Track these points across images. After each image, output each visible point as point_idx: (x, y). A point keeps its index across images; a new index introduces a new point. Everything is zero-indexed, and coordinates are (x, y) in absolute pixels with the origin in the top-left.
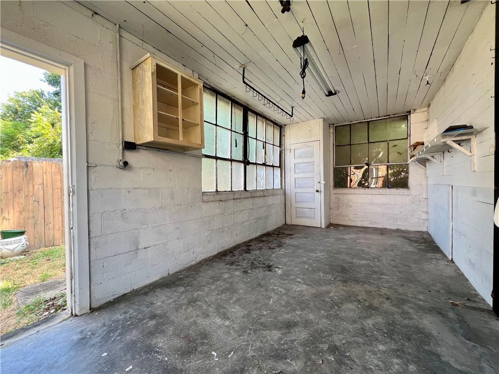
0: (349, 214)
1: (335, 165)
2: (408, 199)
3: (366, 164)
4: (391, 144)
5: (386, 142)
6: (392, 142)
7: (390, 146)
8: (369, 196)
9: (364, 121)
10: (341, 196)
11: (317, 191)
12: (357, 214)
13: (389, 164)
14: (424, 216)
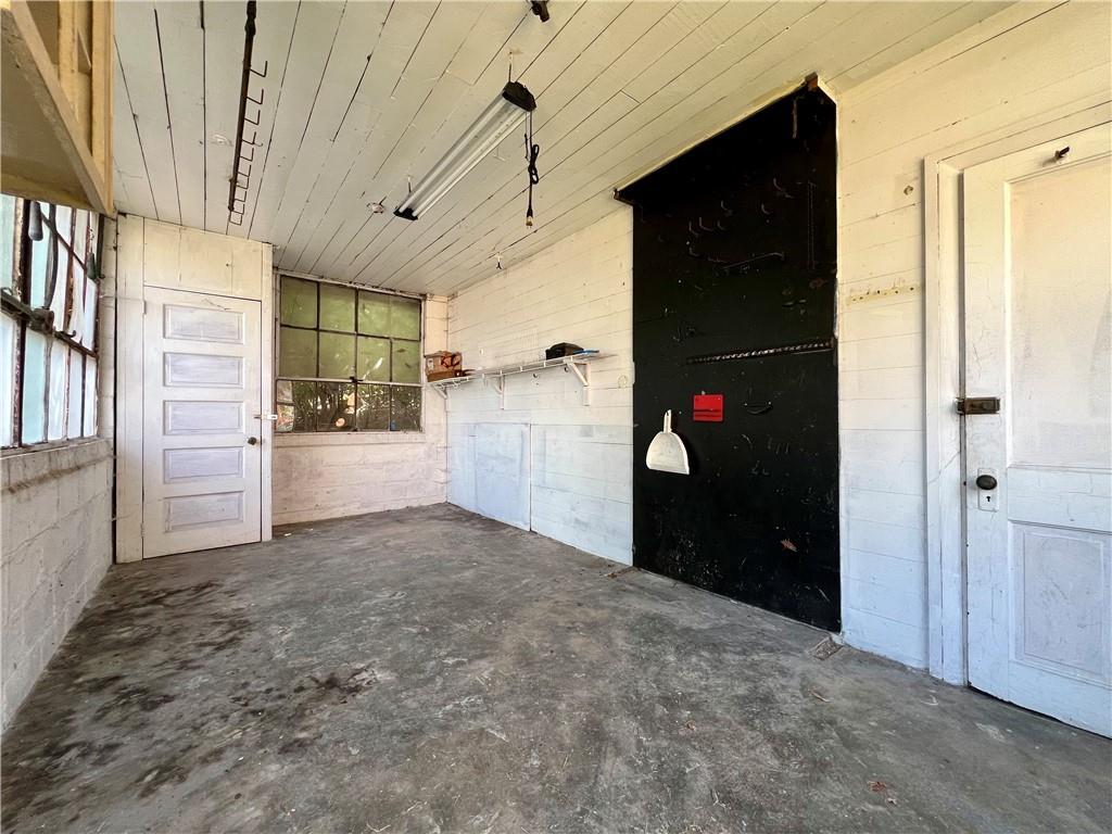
0: (316, 493)
1: (278, 374)
2: (421, 450)
3: (351, 378)
4: (397, 346)
5: (388, 341)
6: (399, 342)
7: (394, 350)
8: (360, 448)
9: (348, 285)
10: (294, 453)
11: (252, 441)
12: (334, 491)
13: (391, 384)
14: (442, 477)
